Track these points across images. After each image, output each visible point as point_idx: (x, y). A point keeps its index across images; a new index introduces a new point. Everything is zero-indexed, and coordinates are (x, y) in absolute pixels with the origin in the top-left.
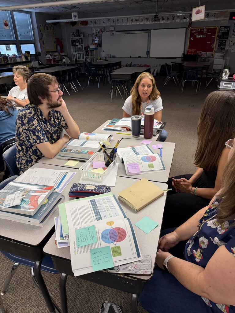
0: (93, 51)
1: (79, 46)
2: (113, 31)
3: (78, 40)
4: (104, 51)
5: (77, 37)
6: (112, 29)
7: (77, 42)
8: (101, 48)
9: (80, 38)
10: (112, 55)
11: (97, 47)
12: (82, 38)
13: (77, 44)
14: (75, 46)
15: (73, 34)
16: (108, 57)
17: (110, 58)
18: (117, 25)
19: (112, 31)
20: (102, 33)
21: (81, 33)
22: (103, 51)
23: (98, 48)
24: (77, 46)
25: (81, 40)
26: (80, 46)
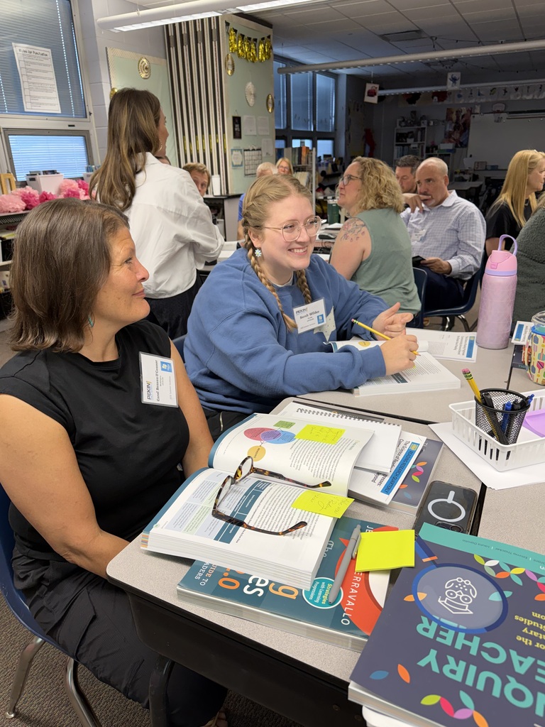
0: (449, 155)
1: (412, 146)
2: (502, 112)
3: (412, 132)
4: (471, 156)
5: (413, 126)
6: (501, 107)
7: (411, 138)
8: (465, 149)
9: (418, 129)
10: (491, 163)
11: (456, 146)
12: (424, 128)
13: (410, 141)
14: (403, 145)
15: (404, 121)
16: (479, 169)
17: (486, 169)
18: (512, 97)
19: (498, 112)
20: (474, 117)
21: (422, 118)
22: (469, 155)
23: (457, 149)
24: (410, 145)
25: (419, 133)
26: (416, 146)
